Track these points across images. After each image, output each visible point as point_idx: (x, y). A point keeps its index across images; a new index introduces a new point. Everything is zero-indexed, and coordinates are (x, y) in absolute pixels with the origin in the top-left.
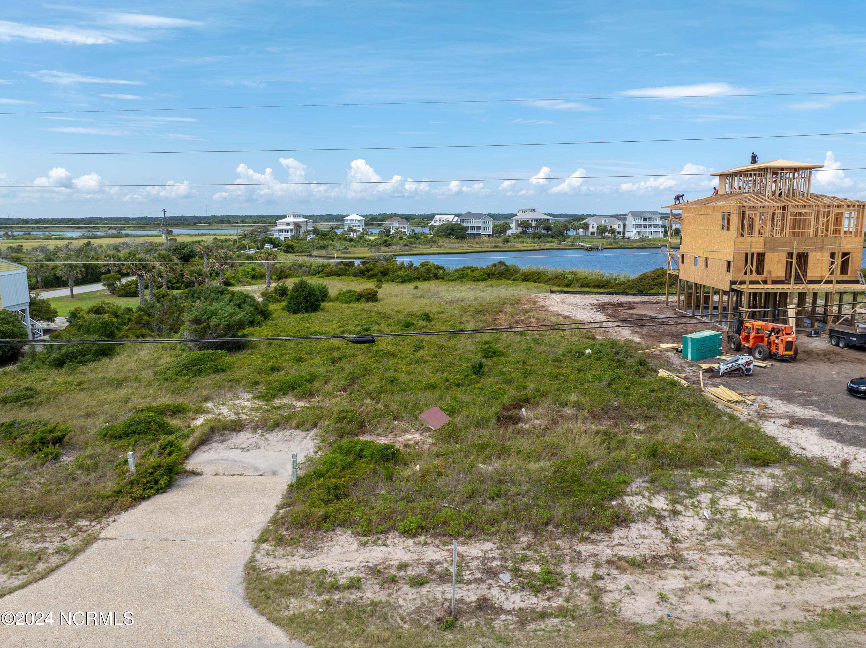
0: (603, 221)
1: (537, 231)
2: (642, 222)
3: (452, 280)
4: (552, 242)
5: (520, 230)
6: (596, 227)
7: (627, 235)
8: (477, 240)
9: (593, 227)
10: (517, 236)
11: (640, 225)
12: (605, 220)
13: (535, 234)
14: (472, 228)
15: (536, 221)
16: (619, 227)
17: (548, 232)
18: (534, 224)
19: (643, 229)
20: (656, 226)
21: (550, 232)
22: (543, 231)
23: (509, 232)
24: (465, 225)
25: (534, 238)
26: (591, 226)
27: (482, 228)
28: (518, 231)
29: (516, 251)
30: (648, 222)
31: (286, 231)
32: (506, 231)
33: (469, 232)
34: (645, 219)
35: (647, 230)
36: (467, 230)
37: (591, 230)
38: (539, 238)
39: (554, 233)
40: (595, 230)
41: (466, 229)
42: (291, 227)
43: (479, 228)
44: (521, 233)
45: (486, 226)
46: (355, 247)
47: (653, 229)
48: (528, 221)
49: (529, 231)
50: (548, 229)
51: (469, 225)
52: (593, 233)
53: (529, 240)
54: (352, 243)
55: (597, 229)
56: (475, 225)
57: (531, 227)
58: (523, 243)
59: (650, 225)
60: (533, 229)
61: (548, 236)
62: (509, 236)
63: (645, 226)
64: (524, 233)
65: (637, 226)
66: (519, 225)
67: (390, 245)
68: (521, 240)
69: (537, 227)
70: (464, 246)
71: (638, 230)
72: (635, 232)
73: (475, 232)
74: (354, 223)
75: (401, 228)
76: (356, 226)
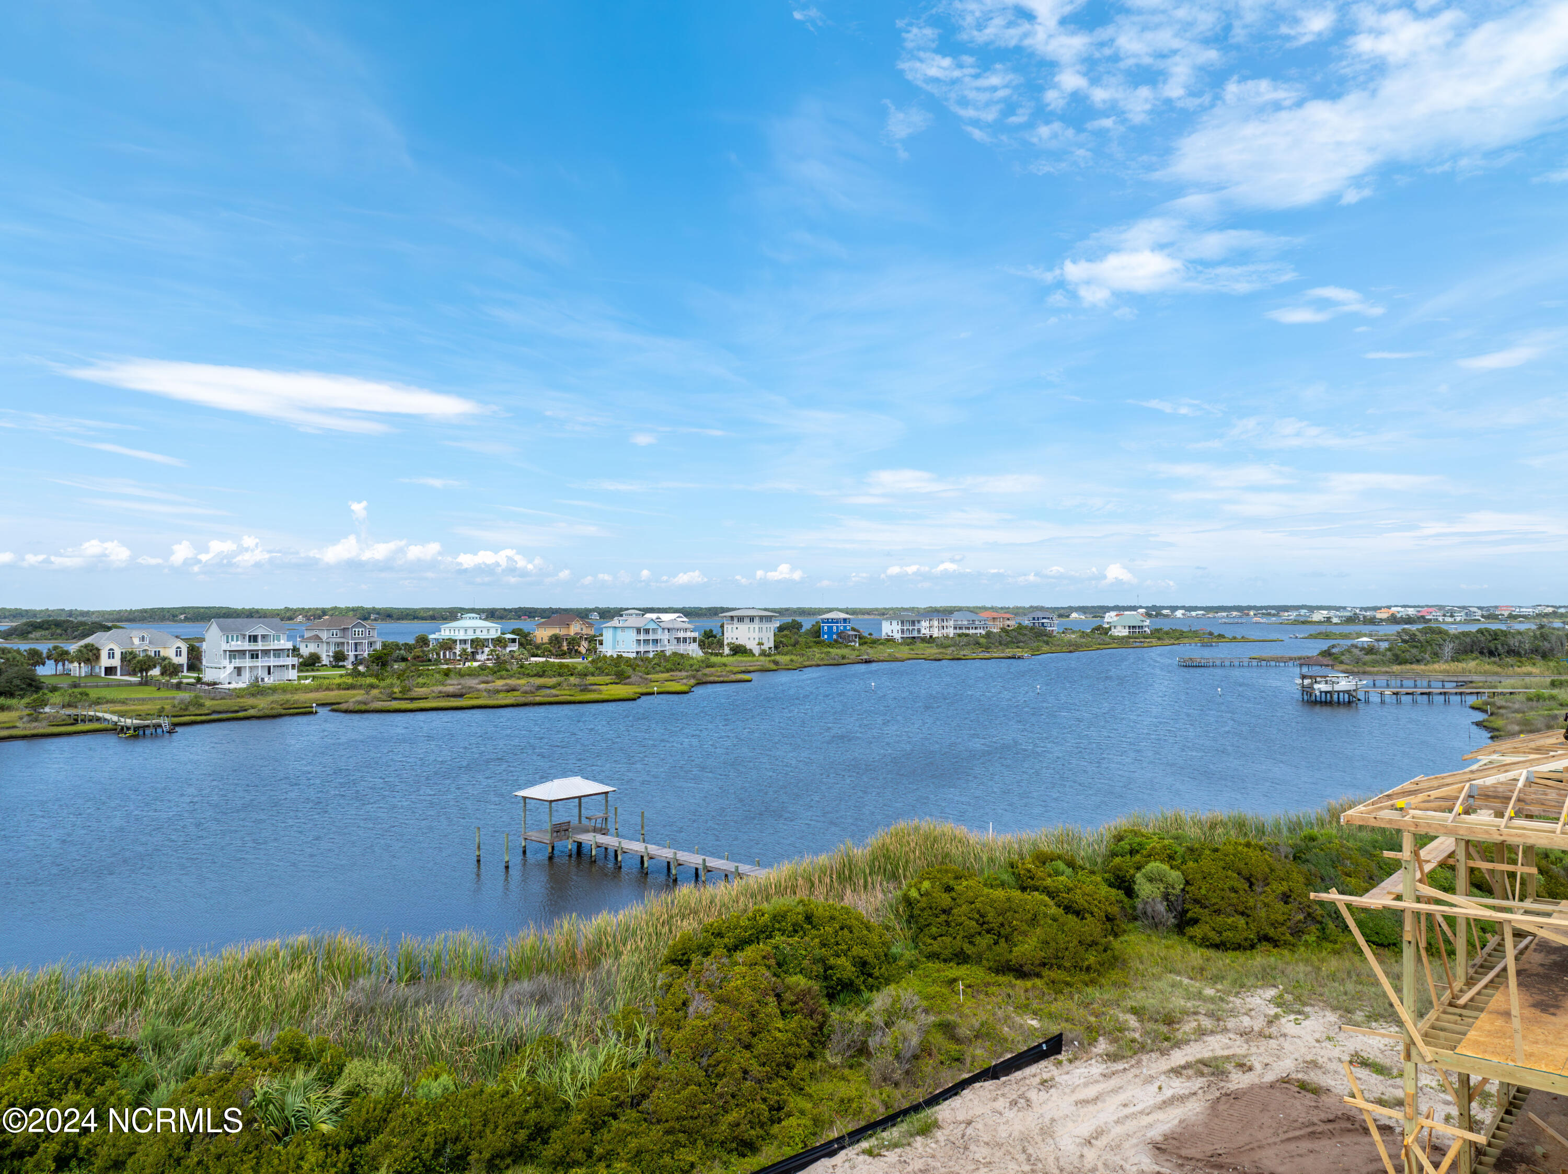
0: (136, 641)
2: (247, 646)
6: (118, 655)
7: (208, 675)
9: (111, 655)
11: (242, 653)
12: (143, 639)
16: (179, 653)
19: (247, 662)
20: (278, 653)
26: (104, 654)
30: (260, 646)
34: (254, 639)
35: (260, 662)
37: (105, 662)
39: (8, 681)
40: (116, 662)
47: (272, 661)
52: (110, 670)
59: (266, 652)
63: (254, 655)
65: (234, 654)
71: (238, 663)
72: (230, 668)
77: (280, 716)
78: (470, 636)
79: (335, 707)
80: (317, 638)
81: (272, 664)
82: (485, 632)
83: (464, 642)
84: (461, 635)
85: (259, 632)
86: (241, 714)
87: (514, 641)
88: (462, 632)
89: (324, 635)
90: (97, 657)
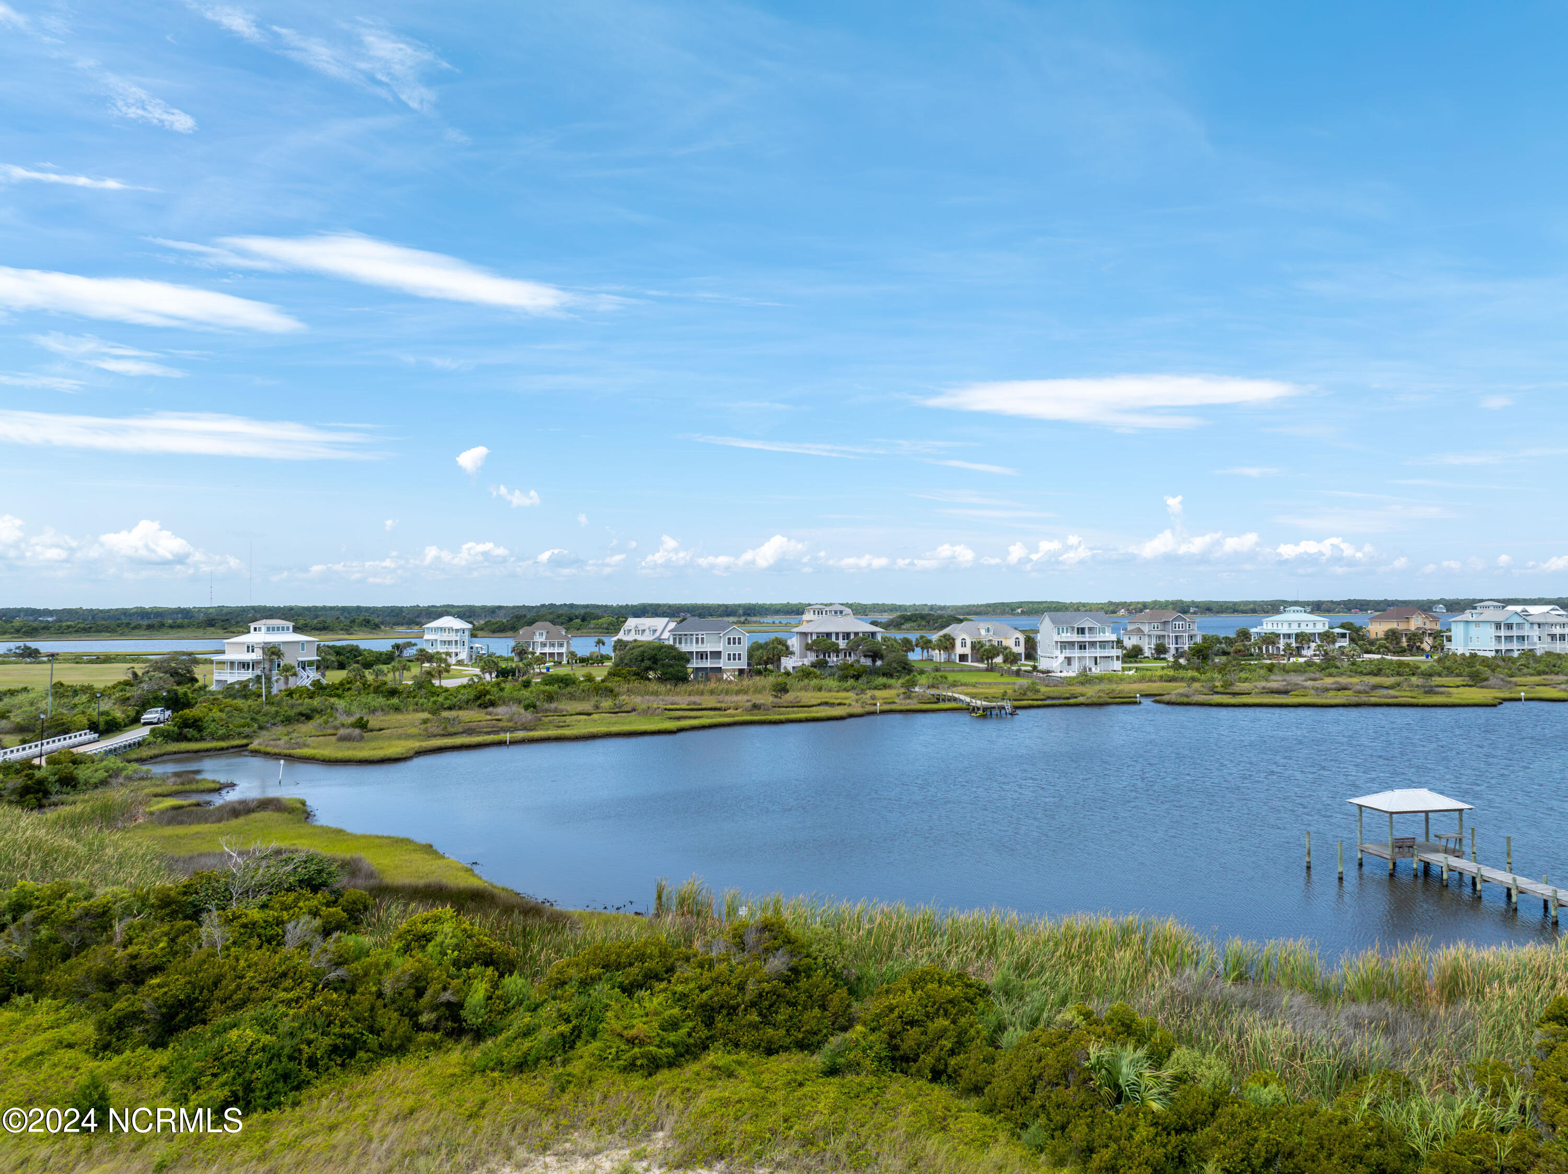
0: (983, 632)
1: (850, 660)
2: (1075, 638)
3: (521, 1066)
4: (885, 687)
5: (811, 658)
6: (969, 645)
7: (1043, 664)
8: (712, 685)
9: (964, 644)
10: (805, 673)
11: (1071, 644)
12: (988, 630)
13: (845, 667)
14: (702, 655)
15: (847, 635)
16: (1017, 644)
17: (874, 661)
18: (842, 644)
19: (1076, 653)
20: (1103, 644)
21: (879, 663)
22: (867, 662)
23: (788, 663)
24: (684, 648)
25: (844, 678)
26: (958, 643)
27: (724, 656)
28: (807, 662)
29: (807, 720)
30: (1087, 638)
31: (245, 665)
32: (779, 660)
33: (695, 664)
34: (1081, 631)
35: (1088, 653)
36: (688, 661)
37: (959, 650)
38: (857, 677)
39: (889, 664)
40: (967, 650)
41: (685, 658)
42: (257, 655)
43: (717, 655)
44: (813, 665)
45: (735, 649)
46: (397, 709)
47: (1099, 653)
48: (829, 635)
49: (833, 660)
50: (875, 655)
51: (694, 648)
52: (963, 657)
53: (832, 683)
54: (395, 701)
55: (973, 647)
56: (708, 648)
57: (837, 651)
58: (820, 689)
59: (1093, 644)
60: (841, 656)
61: (874, 672)
62: (788, 674)
63: (1082, 646)
64: (821, 664)
65: (1065, 645)
66: (809, 648)
67: (493, 704)
68: (814, 682)
69: (849, 652)
70: (681, 698)
71: (1068, 653)
72: (1061, 658)
73: (708, 664)
74: (446, 637)
75: (553, 645)
76: (450, 642)
77: (1107, 704)
78: (1295, 630)
79: (1158, 698)
80: (1139, 631)
81: (1098, 655)
82: (1311, 625)
83: (1289, 636)
84: (1284, 629)
85: (1086, 625)
86: (1072, 701)
87: (1343, 636)
88: (1286, 626)
89: (1146, 629)
90: (953, 646)
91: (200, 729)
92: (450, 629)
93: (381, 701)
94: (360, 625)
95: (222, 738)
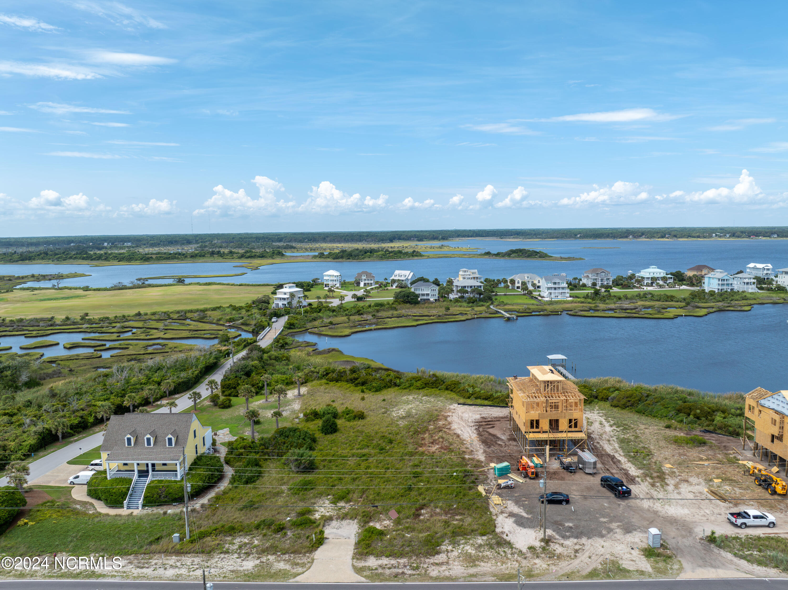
0: (526, 278)
1: (472, 296)
4: (482, 306)
5: (459, 295)
6: (520, 283)
7: (542, 294)
8: (426, 305)
9: (518, 283)
10: (456, 300)
11: (551, 288)
13: (470, 299)
14: (423, 295)
15: (471, 287)
18: (469, 290)
19: (553, 291)
21: (481, 297)
22: (477, 296)
23: (452, 296)
24: (417, 292)
25: (469, 302)
26: (516, 282)
27: (430, 295)
29: (454, 321)
30: (557, 286)
31: (284, 299)
32: (449, 295)
33: (421, 298)
34: (555, 283)
35: (557, 291)
37: (517, 285)
38: (474, 302)
39: (484, 297)
40: (520, 285)
41: (418, 296)
42: (288, 296)
43: (428, 295)
44: (459, 298)
45: (434, 293)
46: (336, 316)
47: (561, 291)
48: (465, 287)
49: (466, 296)
50: (480, 294)
51: (421, 292)
52: (518, 288)
53: (465, 304)
54: (335, 313)
55: (522, 284)
56: (425, 292)
57: (468, 293)
58: (460, 307)
59: (559, 288)
61: (480, 300)
62: (451, 301)
63: (555, 289)
64: (462, 297)
65: (549, 288)
66: (459, 291)
67: (362, 314)
68: (459, 304)
69: (473, 292)
70: (416, 311)
71: (550, 291)
72: (547, 293)
73: (425, 297)
74: (332, 278)
75: (368, 280)
76: (333, 280)
78: (652, 275)
79: (570, 312)
80: (588, 276)
82: (658, 274)
83: (648, 278)
84: (647, 275)
85: (557, 281)
86: (542, 313)
87: (671, 278)
88: (648, 274)
89: (590, 276)
90: (514, 283)
91: (294, 326)
92: (333, 276)
93: (331, 314)
94: (277, 254)
95: (300, 328)
